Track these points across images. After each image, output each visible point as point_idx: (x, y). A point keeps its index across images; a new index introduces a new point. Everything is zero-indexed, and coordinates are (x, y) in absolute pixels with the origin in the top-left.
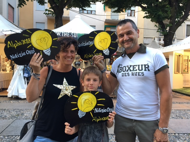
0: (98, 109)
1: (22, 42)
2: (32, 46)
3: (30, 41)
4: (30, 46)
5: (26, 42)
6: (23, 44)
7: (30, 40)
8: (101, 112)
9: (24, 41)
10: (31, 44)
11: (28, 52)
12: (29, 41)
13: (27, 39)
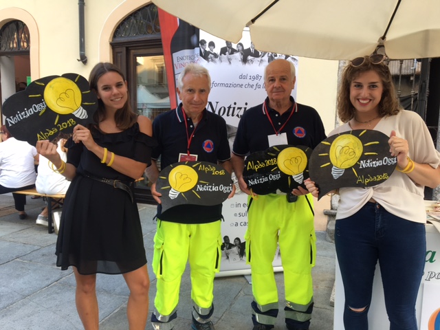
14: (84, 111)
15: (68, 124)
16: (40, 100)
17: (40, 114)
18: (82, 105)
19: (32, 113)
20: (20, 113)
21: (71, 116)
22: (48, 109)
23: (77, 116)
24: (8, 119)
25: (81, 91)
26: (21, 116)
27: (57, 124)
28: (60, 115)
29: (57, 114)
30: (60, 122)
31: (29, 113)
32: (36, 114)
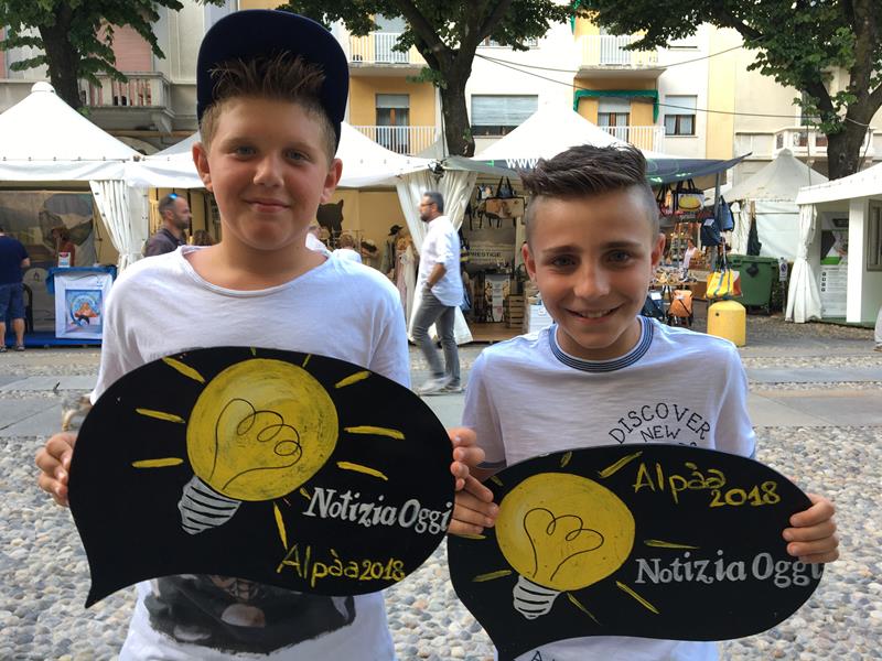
0: (336, 498)
8: (353, 517)
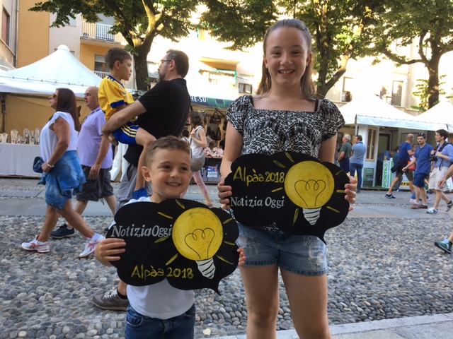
1: (265, 177)
2: (283, 192)
3: (282, 180)
4: (278, 189)
5: (273, 179)
6: (267, 181)
7: (285, 177)
9: (270, 175)
10: (282, 185)
11: (268, 203)
12: (282, 177)
13: (277, 173)
14: (213, 266)
15: (182, 274)
16: (169, 224)
17: (156, 242)
18: (215, 257)
19: (149, 235)
20: (135, 227)
21: (193, 264)
22: (170, 240)
23: (201, 269)
24: (115, 227)
25: (224, 239)
26: (134, 231)
27: (169, 265)
28: (180, 255)
29: (178, 252)
30: (173, 265)
31: (146, 232)
32: (152, 238)
